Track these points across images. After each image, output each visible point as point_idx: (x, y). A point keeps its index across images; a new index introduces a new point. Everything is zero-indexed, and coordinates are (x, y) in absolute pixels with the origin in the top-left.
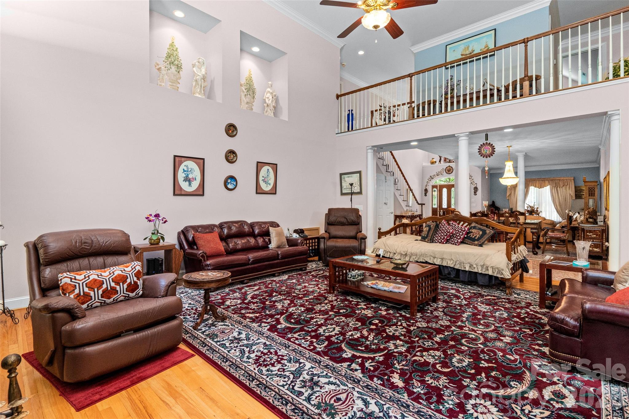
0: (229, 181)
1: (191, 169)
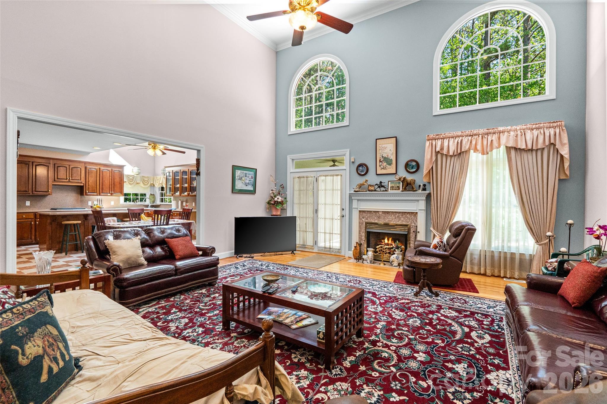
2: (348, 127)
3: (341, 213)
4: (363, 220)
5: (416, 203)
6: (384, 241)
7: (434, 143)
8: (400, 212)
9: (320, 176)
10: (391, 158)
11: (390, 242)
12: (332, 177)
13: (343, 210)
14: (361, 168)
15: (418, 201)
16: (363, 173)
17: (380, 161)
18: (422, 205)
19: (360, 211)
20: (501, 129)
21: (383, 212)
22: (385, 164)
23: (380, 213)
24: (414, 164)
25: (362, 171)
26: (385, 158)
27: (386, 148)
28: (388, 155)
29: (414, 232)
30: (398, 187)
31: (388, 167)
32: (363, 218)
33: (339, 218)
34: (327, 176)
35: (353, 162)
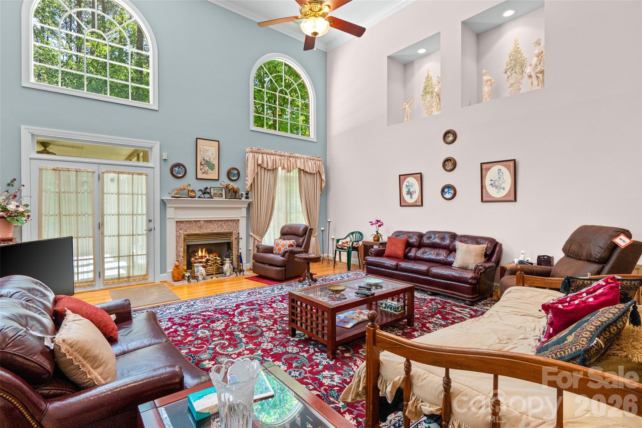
0: (446, 190)
1: (412, 184)
2: (156, 112)
3: (147, 225)
4: (181, 232)
5: (239, 211)
6: (198, 254)
7: (256, 156)
8: (222, 221)
9: (107, 172)
10: (213, 163)
11: (204, 254)
12: (131, 176)
13: (150, 221)
14: (177, 169)
15: (241, 208)
16: (180, 176)
17: (201, 164)
18: (244, 212)
19: (176, 222)
20: (297, 155)
21: (204, 221)
22: (207, 168)
23: (202, 223)
24: (235, 172)
25: (179, 173)
26: (207, 161)
27: (208, 151)
28: (210, 159)
29: (236, 239)
30: (221, 194)
31: (210, 172)
32: (181, 229)
33: (145, 232)
34: (122, 173)
35: (165, 160)
